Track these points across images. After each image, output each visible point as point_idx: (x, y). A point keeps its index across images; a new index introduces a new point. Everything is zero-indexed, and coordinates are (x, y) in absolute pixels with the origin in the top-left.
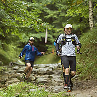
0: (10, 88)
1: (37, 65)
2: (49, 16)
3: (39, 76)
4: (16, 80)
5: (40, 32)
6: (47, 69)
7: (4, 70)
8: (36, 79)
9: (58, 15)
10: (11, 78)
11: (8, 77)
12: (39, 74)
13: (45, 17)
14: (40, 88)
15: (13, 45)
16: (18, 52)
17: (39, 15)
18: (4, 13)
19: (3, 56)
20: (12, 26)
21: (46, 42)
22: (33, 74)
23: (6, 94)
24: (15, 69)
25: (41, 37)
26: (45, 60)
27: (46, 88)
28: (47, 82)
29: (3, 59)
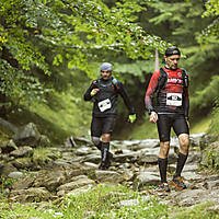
0: (70, 201)
1: (137, 142)
2: (161, 17)
3: (143, 168)
4: (86, 180)
5: (140, 58)
7: (54, 158)
8: (135, 176)
9: (184, 14)
10: (73, 175)
11: (65, 174)
12: (142, 164)
13: (151, 21)
15: (72, 94)
16: (86, 112)
17: (137, 18)
18: (47, 12)
19: (49, 123)
20: (69, 46)
22: (127, 164)
23: (61, 214)
24: (82, 155)
25: (144, 72)
27: (163, 197)
29: (49, 130)
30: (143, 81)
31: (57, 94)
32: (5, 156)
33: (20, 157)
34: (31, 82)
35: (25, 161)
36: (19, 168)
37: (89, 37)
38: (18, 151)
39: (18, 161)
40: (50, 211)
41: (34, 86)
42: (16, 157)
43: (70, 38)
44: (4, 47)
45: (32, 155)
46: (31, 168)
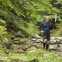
0: (29, 54)
2: (58, 3)
3: (51, 45)
4: (34, 48)
5: (51, 14)
6: (56, 40)
7: (26, 41)
10: (31, 46)
11: (28, 46)
13: (55, 4)
14: (51, 54)
15: (32, 24)
20: (31, 10)
21: (56, 21)
24: (34, 41)
25: (52, 18)
26: (55, 35)
27: (56, 53)
28: (56, 50)
30: (52, 21)
31: (27, 23)
32: (12, 40)
33: (16, 41)
34: (20, 19)
35: (17, 42)
36: (16, 44)
37: (37, 7)
38: (15, 39)
39: (15, 42)
40: (24, 56)
41: (21, 21)
42: (15, 41)
43: (31, 8)
44: (13, 9)
45: (19, 40)
46: (19, 44)
